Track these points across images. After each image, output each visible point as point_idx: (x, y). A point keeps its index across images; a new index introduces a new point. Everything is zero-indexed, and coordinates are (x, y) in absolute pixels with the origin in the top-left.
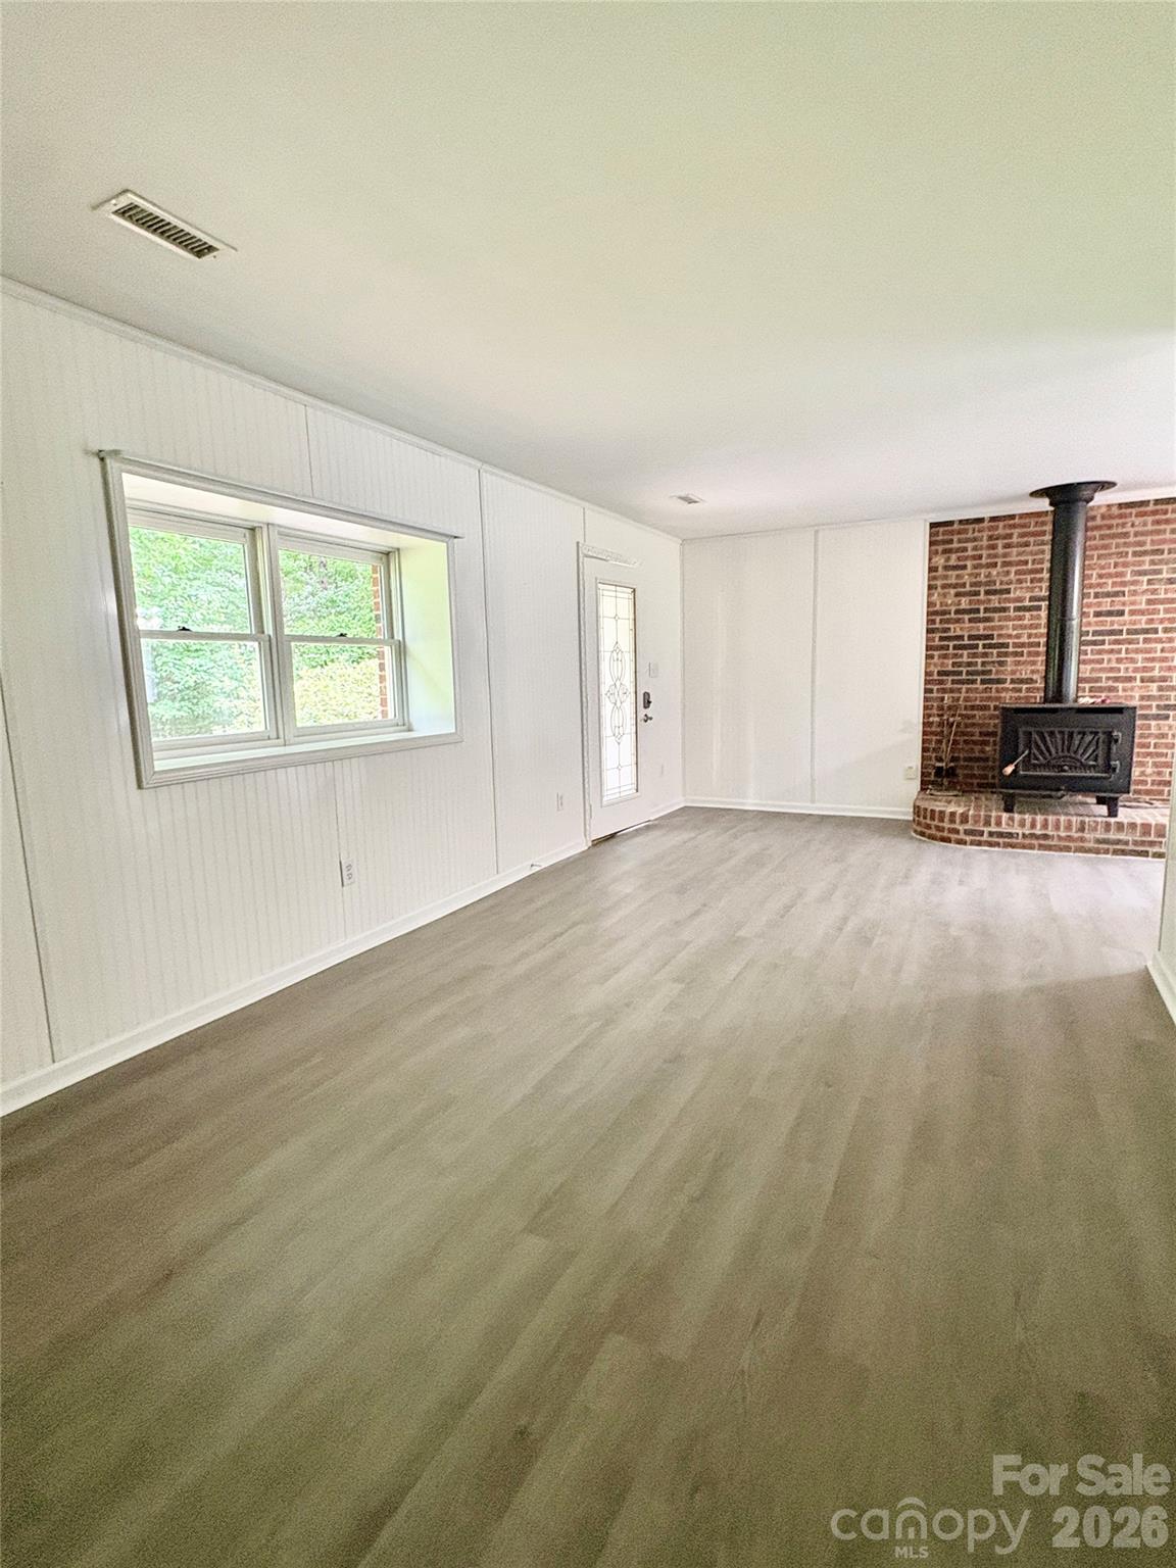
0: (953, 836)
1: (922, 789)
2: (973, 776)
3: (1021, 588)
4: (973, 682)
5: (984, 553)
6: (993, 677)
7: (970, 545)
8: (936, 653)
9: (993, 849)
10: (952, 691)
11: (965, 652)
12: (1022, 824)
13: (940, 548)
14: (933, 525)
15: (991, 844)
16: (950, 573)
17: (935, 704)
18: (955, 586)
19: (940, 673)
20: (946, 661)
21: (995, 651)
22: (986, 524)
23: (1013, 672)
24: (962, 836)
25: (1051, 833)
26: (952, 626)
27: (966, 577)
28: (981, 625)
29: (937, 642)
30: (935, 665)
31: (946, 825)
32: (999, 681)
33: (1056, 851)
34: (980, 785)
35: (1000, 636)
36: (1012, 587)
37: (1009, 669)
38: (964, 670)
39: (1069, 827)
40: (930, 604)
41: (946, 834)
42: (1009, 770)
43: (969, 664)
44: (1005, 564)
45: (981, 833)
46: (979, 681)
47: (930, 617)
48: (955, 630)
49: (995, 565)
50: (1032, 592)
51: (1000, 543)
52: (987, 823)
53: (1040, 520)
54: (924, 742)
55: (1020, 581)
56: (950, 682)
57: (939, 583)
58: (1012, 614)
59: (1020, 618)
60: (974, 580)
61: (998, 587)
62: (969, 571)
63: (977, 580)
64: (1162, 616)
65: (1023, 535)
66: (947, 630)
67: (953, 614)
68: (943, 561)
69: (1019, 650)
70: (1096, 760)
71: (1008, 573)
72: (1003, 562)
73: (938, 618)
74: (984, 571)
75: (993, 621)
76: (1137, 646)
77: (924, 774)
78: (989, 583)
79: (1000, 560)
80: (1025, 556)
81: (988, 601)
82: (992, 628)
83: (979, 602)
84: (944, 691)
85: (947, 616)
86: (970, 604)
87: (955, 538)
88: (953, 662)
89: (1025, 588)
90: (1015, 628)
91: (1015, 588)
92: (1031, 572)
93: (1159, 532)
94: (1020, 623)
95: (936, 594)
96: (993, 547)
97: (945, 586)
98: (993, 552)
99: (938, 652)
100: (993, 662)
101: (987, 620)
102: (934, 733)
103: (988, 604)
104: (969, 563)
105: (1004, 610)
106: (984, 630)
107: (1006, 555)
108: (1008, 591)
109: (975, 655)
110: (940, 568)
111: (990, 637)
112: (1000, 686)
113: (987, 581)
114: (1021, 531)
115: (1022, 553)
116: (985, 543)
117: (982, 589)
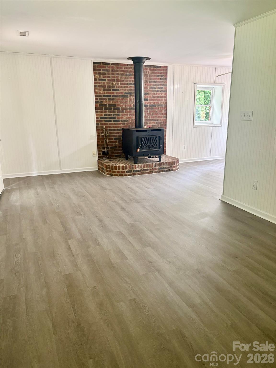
0: (123, 174)
1: (98, 159)
3: (122, 89)
4: (111, 121)
5: (111, 75)
6: (116, 119)
7: (106, 72)
8: (99, 111)
10: (105, 124)
11: (108, 111)
12: (141, 167)
13: (97, 72)
14: (94, 63)
15: (134, 175)
16: (101, 82)
17: (100, 129)
18: (103, 86)
19: (101, 118)
20: (102, 113)
21: (116, 110)
22: (111, 66)
23: (122, 118)
25: (148, 168)
26: (103, 101)
27: (106, 84)
28: (112, 101)
29: (99, 107)
30: (99, 115)
31: (121, 170)
32: (118, 121)
34: (115, 156)
35: (117, 105)
36: (120, 88)
40: (95, 93)
41: (121, 173)
42: (138, 150)
43: (109, 115)
44: (117, 80)
45: (131, 171)
46: (112, 121)
47: (96, 97)
48: (104, 102)
49: (114, 80)
50: (125, 91)
51: (115, 73)
52: (132, 168)
53: (126, 67)
54: (98, 142)
55: (122, 87)
56: (104, 121)
57: (98, 85)
58: (120, 98)
59: (122, 100)
60: (108, 85)
61: (115, 88)
62: (107, 81)
63: (109, 85)
64: (156, 101)
65: (122, 71)
66: (101, 102)
67: (103, 96)
68: (98, 77)
69: (123, 110)
70: (157, 145)
71: (118, 84)
72: (116, 80)
73: (98, 98)
74: (111, 82)
75: (115, 100)
76: (151, 110)
77: (98, 154)
78: (113, 87)
79: (116, 79)
80: (123, 78)
81: (113, 93)
82: (115, 102)
83: (110, 93)
84: (102, 124)
85: (101, 97)
86: (108, 94)
87: (102, 69)
88: (104, 114)
89: (123, 89)
90: (121, 103)
91: (120, 89)
92: (125, 84)
93: (154, 76)
94: (123, 101)
95: (97, 89)
96: (113, 74)
97: (100, 86)
98: (113, 76)
99: (100, 110)
100: (116, 114)
101: (113, 99)
102: (100, 139)
103: (113, 94)
104: (107, 79)
105: (118, 96)
106: (113, 103)
107: (117, 77)
108: (118, 90)
109: (111, 112)
110: (98, 79)
111: (115, 105)
112: (119, 122)
113: (113, 86)
114: (121, 69)
115: (122, 77)
116: (111, 72)
117: (111, 89)
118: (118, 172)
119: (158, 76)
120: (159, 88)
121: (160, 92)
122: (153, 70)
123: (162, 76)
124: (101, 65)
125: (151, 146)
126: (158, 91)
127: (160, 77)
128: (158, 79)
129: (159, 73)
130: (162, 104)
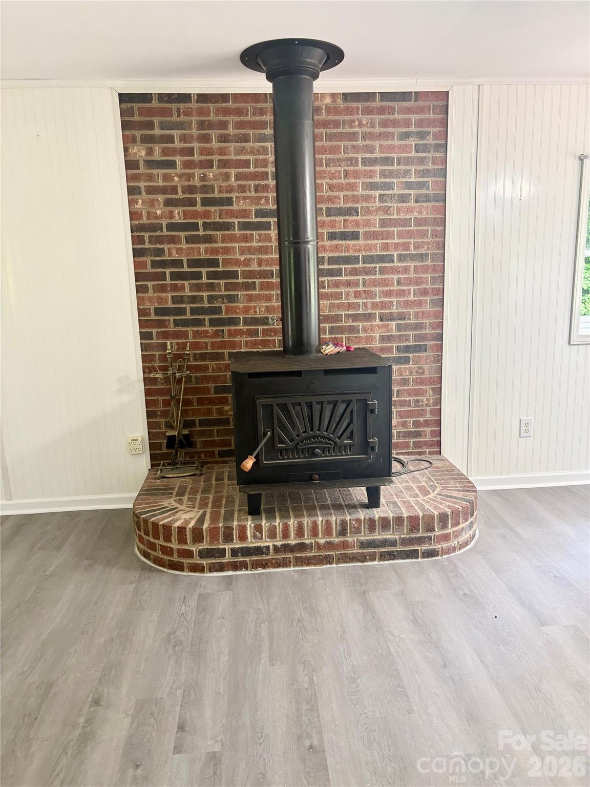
0: (186, 561)
1: (152, 465)
2: (213, 444)
3: (244, 198)
4: (200, 323)
5: (196, 145)
6: (223, 316)
7: (176, 133)
8: (150, 284)
9: (238, 573)
10: (176, 335)
11: (186, 283)
12: (272, 534)
13: (138, 134)
14: (124, 98)
15: (235, 567)
16: (154, 171)
17: (157, 353)
18: (163, 190)
19: (158, 311)
20: (163, 295)
21: (222, 282)
22: (194, 105)
23: (246, 310)
24: (197, 560)
25: (307, 542)
26: (166, 247)
27: (176, 179)
28: (203, 247)
29: (149, 269)
30: (150, 300)
31: (175, 545)
32: (233, 322)
33: (315, 564)
34: (222, 454)
35: (226, 262)
36: (234, 195)
37: (241, 305)
38: (188, 307)
39: (328, 532)
40: (133, 215)
41: (175, 558)
42: (249, 464)
43: (193, 299)
44: (224, 164)
45: (222, 553)
46: (207, 323)
47: (136, 234)
48: (171, 252)
49: (210, 165)
50: (258, 204)
51: (214, 133)
52: (228, 538)
53: (259, 105)
54: (148, 404)
55: (242, 189)
56: (172, 324)
57: (142, 185)
58: (237, 232)
59: (246, 239)
60: (187, 183)
61: (216, 195)
62: (179, 170)
63: (191, 183)
64: (396, 241)
65: (240, 125)
66: (160, 252)
67: (165, 230)
68: (143, 153)
69: (249, 281)
70: (351, 437)
71: (227, 176)
72: (219, 161)
73: (146, 235)
74: (197, 172)
75: (216, 242)
76: (374, 277)
77: (152, 447)
78: (205, 189)
79: (216, 158)
80: (246, 154)
81: (207, 214)
82: (215, 251)
83: (196, 215)
84: (165, 335)
85: (158, 233)
86: (185, 217)
87: (156, 120)
88: (172, 296)
89: (248, 198)
90: (242, 251)
91: (237, 198)
92: (254, 176)
93: (387, 136)
94: (248, 245)
95: (140, 201)
96: (206, 139)
97: (151, 190)
98: (206, 145)
99: (153, 283)
100: (221, 296)
101: (208, 239)
102: (160, 392)
103: (208, 218)
104: (178, 159)
105: (227, 226)
106: (206, 253)
107: (222, 152)
108: (229, 201)
109: (198, 288)
110: (141, 163)
111: (214, 263)
112: (233, 328)
113: (203, 187)
114: (237, 119)
115: (242, 151)
116: (194, 131)
117: (198, 197)
119: (405, 136)
120: (409, 185)
121: (412, 204)
122: (382, 111)
123: (422, 135)
124: (155, 104)
125: (321, 443)
126: (403, 198)
127: (412, 142)
128: (404, 149)
129: (407, 123)
130: (422, 251)
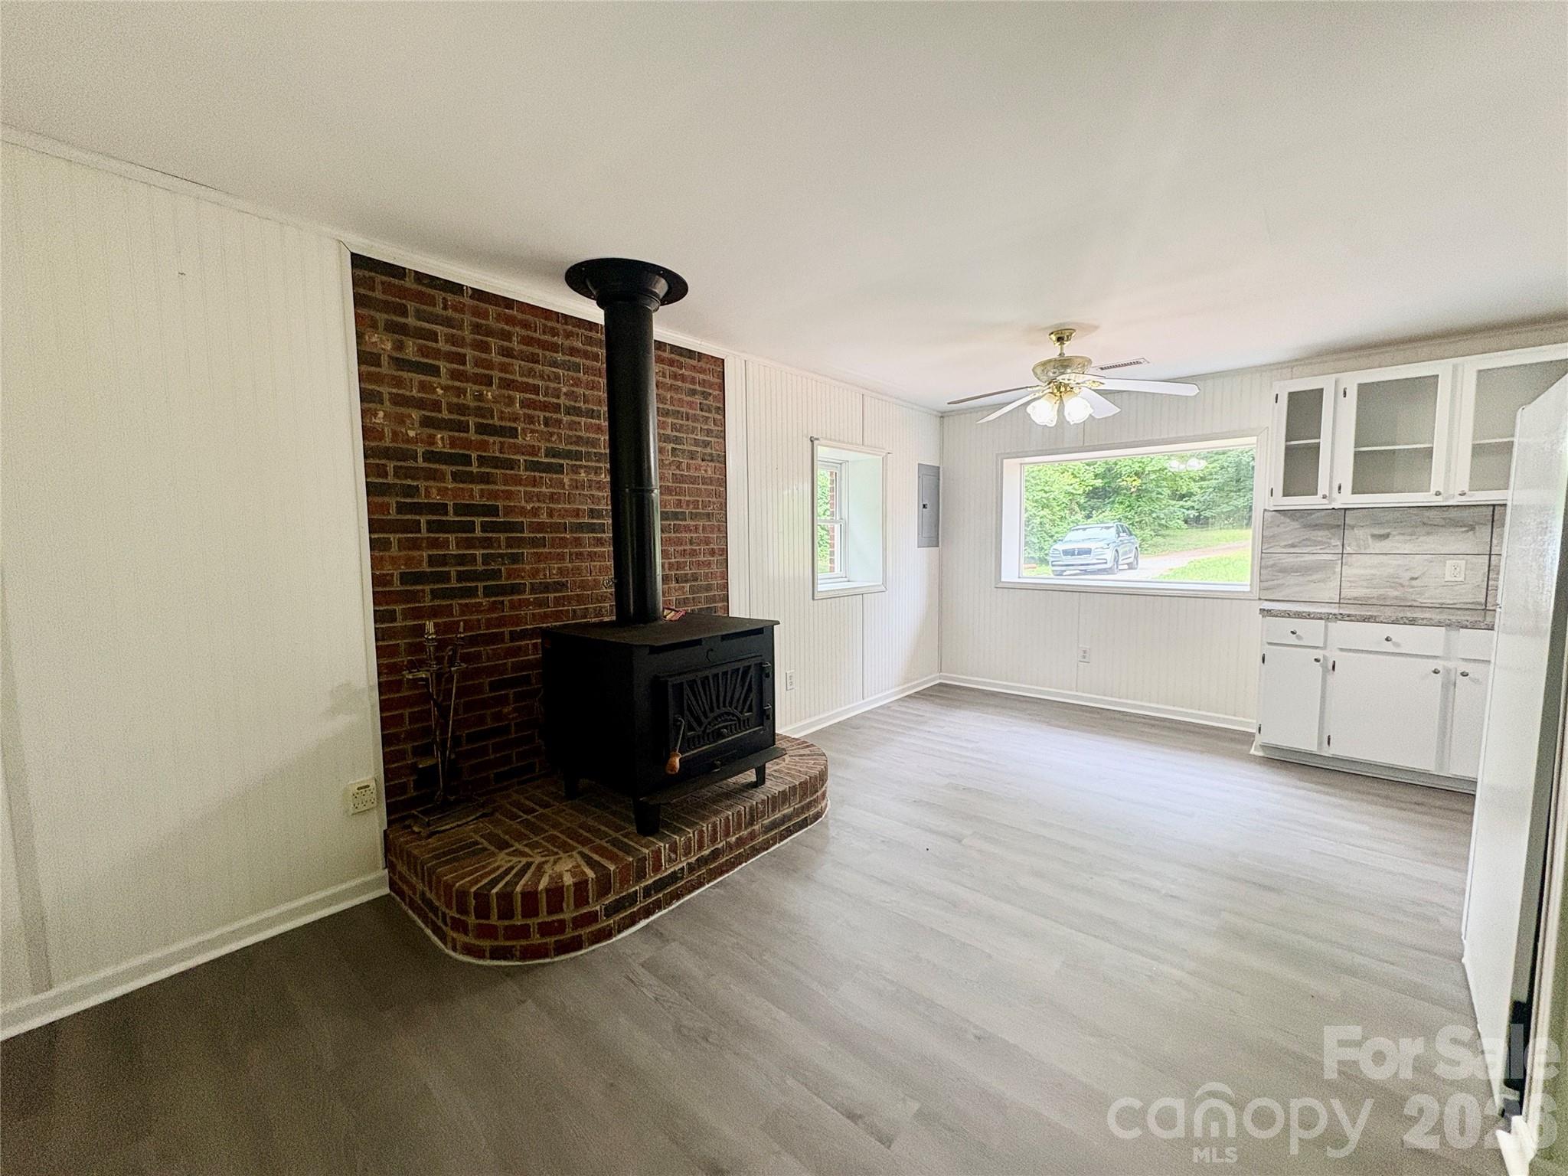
0: (585, 931)
1: (390, 823)
2: (487, 765)
3: (532, 431)
4: (471, 592)
5: (470, 353)
6: (503, 582)
7: (440, 330)
8: (393, 537)
9: (652, 918)
10: (434, 613)
11: (451, 537)
12: (687, 850)
13: (379, 316)
14: (359, 261)
15: (648, 912)
16: (405, 375)
17: (401, 643)
18: (420, 404)
19: (405, 578)
20: (415, 553)
21: (502, 536)
22: (466, 300)
23: (535, 573)
24: (602, 923)
25: (721, 845)
26: (422, 484)
27: (439, 391)
28: (477, 488)
29: (393, 515)
30: (394, 561)
31: (568, 914)
32: (515, 589)
33: (728, 871)
34: (500, 778)
35: (509, 511)
36: (519, 426)
37: (528, 567)
38: (453, 571)
40: (368, 432)
41: (569, 934)
43: (461, 560)
44: (507, 384)
45: (632, 899)
46: (480, 592)
47: (371, 461)
48: (430, 492)
49: (486, 381)
50: (549, 441)
51: (493, 343)
52: (641, 875)
54: (385, 723)
55: (530, 419)
56: (428, 598)
57: (385, 390)
58: (523, 473)
59: (534, 482)
60: (455, 400)
61: (496, 422)
62: (444, 380)
63: (461, 401)
64: (687, 498)
65: (528, 341)
66: (412, 491)
67: (420, 460)
68: (389, 346)
69: (538, 536)
70: (750, 710)
71: (511, 401)
72: (500, 379)
73: (391, 466)
74: (470, 388)
75: (495, 483)
76: (669, 535)
77: (390, 792)
78: (480, 412)
79: (496, 374)
80: (534, 377)
81: (483, 446)
82: (494, 495)
83: (468, 444)
84: (417, 614)
85: (411, 464)
86: (452, 446)
87: (411, 306)
88: (430, 556)
89: (537, 431)
90: (529, 497)
91: (523, 429)
92: (545, 407)
93: (677, 389)
94: (536, 490)
95: (381, 414)
96: (484, 347)
97: (399, 400)
98: (484, 356)
99: (398, 536)
100: (501, 556)
101: (485, 479)
102: (404, 702)
103: (485, 451)
104: (443, 366)
105: (511, 465)
106: (481, 497)
107: (504, 368)
108: (513, 433)
109: (469, 543)
110: (385, 360)
111: (493, 511)
112: (516, 597)
113: (479, 408)
114: (524, 332)
115: (530, 373)
116: (467, 334)
117: (472, 421)
118: (545, 929)
119: (693, 392)
120: (696, 442)
121: (699, 461)
122: (671, 363)
123: (705, 395)
124: (409, 283)
125: (726, 721)
126: (692, 455)
127: (697, 399)
128: (690, 404)
129: (693, 381)
130: (709, 510)
